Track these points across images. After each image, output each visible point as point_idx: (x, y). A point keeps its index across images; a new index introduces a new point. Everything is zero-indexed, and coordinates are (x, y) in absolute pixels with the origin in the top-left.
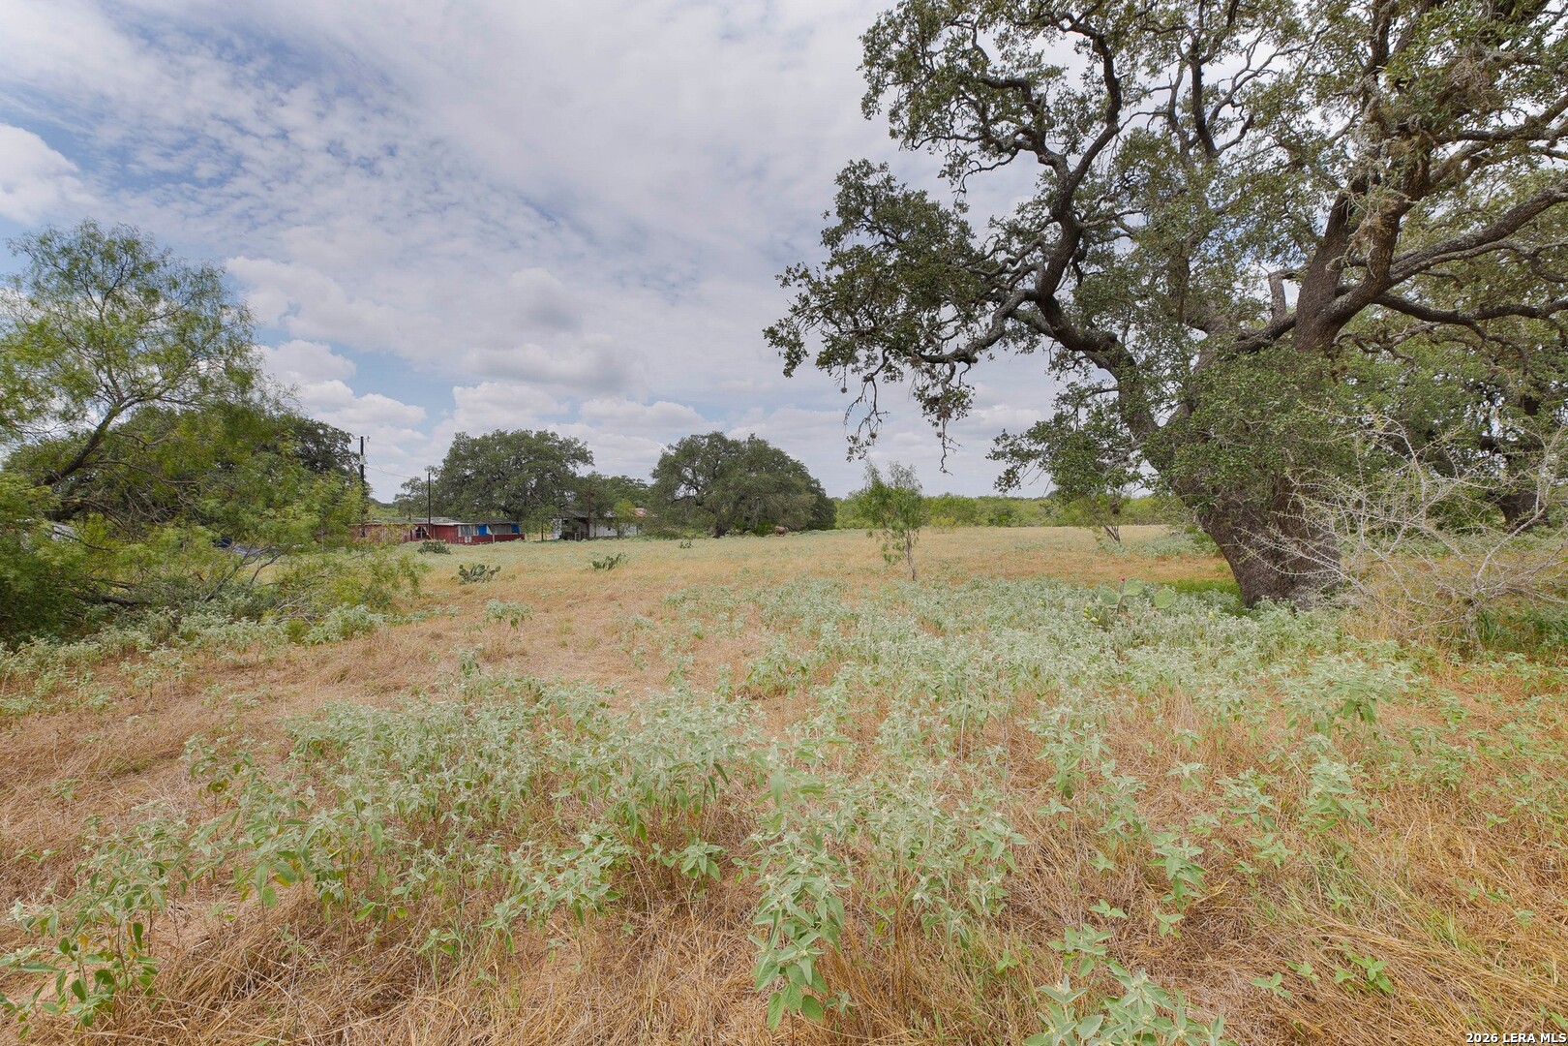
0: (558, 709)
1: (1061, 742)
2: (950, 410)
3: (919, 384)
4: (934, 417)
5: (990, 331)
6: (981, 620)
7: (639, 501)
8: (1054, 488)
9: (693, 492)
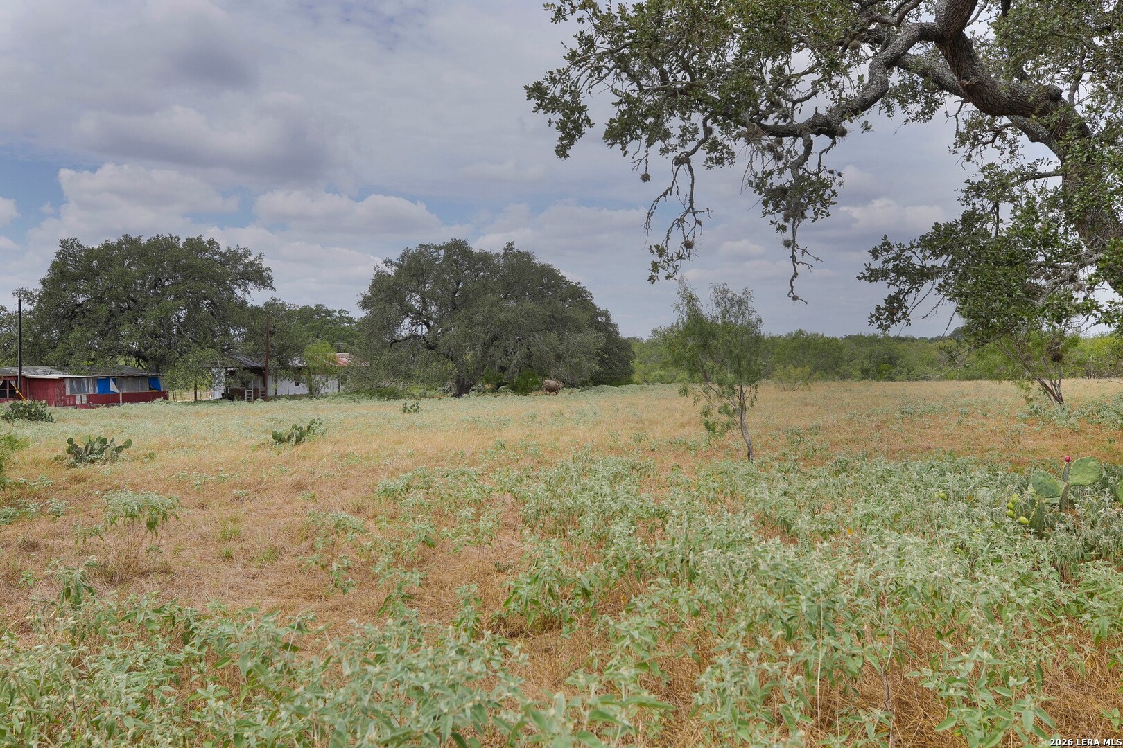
0: (218, 653)
1: (974, 705)
2: (804, 206)
3: (758, 167)
4: (779, 217)
5: (866, 88)
6: (849, 519)
7: (341, 343)
8: (960, 322)
9: (422, 330)
